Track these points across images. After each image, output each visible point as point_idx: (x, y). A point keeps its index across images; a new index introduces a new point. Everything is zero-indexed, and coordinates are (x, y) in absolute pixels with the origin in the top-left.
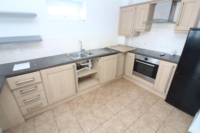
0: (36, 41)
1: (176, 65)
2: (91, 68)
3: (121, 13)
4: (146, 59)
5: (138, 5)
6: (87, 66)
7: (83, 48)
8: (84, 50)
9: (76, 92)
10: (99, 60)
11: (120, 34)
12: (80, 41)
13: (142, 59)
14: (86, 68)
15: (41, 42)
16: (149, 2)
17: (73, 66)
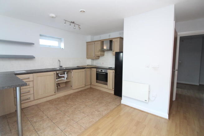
0: (31, 58)
1: (114, 71)
2: (66, 78)
3: (87, 45)
4: (102, 70)
5: (95, 41)
6: (64, 77)
7: (61, 65)
8: (62, 67)
9: (55, 93)
10: (72, 72)
11: (88, 58)
12: (59, 60)
13: (100, 71)
14: (63, 79)
15: (34, 59)
16: (100, 40)
17: (54, 73)
